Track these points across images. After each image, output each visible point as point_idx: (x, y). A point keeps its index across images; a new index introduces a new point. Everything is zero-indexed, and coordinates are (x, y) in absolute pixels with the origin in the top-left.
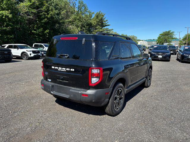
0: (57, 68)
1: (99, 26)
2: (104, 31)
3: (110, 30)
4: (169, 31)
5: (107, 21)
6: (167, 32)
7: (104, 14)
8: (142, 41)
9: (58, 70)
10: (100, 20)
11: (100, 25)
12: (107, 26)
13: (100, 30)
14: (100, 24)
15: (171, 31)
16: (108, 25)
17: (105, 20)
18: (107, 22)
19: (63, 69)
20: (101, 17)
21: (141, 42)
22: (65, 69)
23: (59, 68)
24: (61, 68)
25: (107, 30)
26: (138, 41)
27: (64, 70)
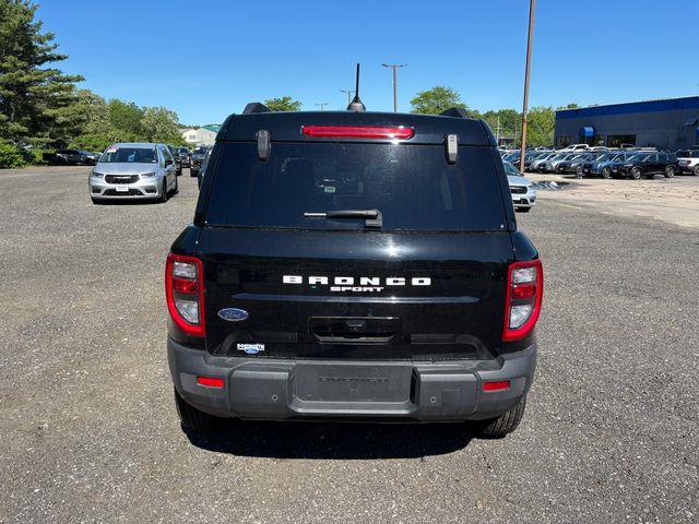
0: (324, 280)
1: (11, 57)
2: (40, 81)
3: (69, 80)
4: (285, 100)
5: (50, 38)
6: (277, 101)
7: (35, 8)
8: (196, 128)
9: (333, 289)
10: (15, 32)
11: (17, 52)
12: (51, 59)
13: (21, 76)
14: (17, 47)
15: (290, 99)
16: (59, 58)
17: (42, 33)
18: (50, 44)
19: (364, 281)
20: (18, 16)
21: (193, 132)
22: (376, 281)
23: (338, 280)
24: (350, 281)
25: (54, 77)
26: (181, 131)
27: (369, 285)
